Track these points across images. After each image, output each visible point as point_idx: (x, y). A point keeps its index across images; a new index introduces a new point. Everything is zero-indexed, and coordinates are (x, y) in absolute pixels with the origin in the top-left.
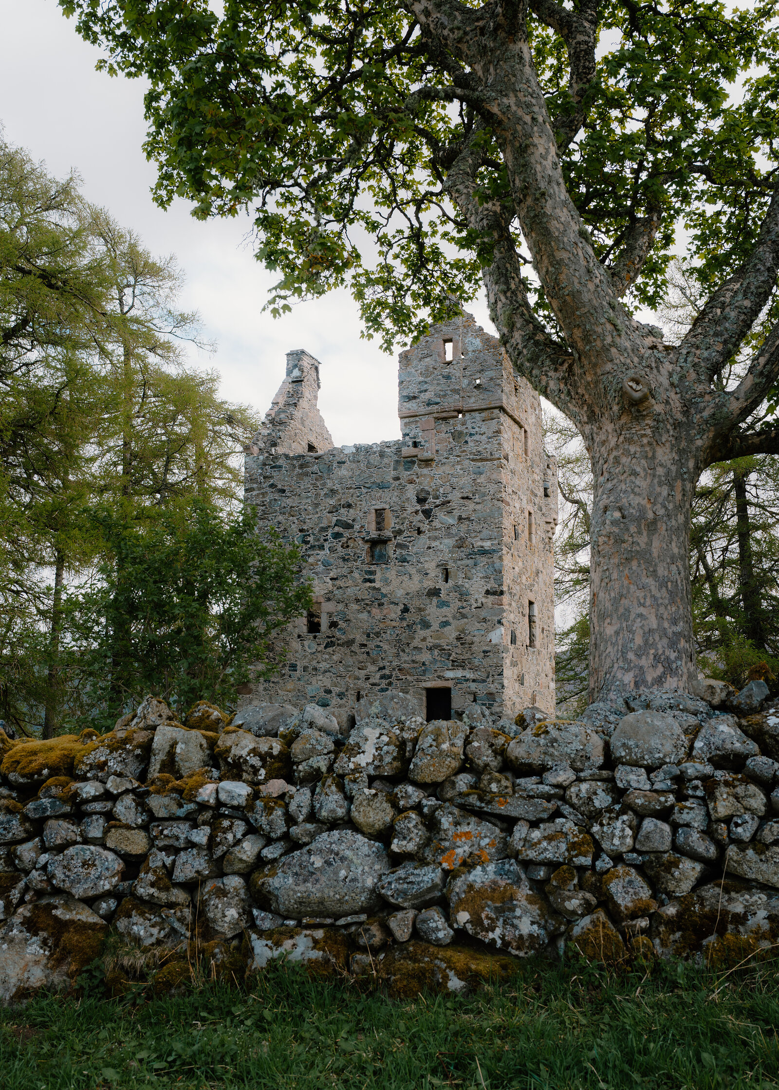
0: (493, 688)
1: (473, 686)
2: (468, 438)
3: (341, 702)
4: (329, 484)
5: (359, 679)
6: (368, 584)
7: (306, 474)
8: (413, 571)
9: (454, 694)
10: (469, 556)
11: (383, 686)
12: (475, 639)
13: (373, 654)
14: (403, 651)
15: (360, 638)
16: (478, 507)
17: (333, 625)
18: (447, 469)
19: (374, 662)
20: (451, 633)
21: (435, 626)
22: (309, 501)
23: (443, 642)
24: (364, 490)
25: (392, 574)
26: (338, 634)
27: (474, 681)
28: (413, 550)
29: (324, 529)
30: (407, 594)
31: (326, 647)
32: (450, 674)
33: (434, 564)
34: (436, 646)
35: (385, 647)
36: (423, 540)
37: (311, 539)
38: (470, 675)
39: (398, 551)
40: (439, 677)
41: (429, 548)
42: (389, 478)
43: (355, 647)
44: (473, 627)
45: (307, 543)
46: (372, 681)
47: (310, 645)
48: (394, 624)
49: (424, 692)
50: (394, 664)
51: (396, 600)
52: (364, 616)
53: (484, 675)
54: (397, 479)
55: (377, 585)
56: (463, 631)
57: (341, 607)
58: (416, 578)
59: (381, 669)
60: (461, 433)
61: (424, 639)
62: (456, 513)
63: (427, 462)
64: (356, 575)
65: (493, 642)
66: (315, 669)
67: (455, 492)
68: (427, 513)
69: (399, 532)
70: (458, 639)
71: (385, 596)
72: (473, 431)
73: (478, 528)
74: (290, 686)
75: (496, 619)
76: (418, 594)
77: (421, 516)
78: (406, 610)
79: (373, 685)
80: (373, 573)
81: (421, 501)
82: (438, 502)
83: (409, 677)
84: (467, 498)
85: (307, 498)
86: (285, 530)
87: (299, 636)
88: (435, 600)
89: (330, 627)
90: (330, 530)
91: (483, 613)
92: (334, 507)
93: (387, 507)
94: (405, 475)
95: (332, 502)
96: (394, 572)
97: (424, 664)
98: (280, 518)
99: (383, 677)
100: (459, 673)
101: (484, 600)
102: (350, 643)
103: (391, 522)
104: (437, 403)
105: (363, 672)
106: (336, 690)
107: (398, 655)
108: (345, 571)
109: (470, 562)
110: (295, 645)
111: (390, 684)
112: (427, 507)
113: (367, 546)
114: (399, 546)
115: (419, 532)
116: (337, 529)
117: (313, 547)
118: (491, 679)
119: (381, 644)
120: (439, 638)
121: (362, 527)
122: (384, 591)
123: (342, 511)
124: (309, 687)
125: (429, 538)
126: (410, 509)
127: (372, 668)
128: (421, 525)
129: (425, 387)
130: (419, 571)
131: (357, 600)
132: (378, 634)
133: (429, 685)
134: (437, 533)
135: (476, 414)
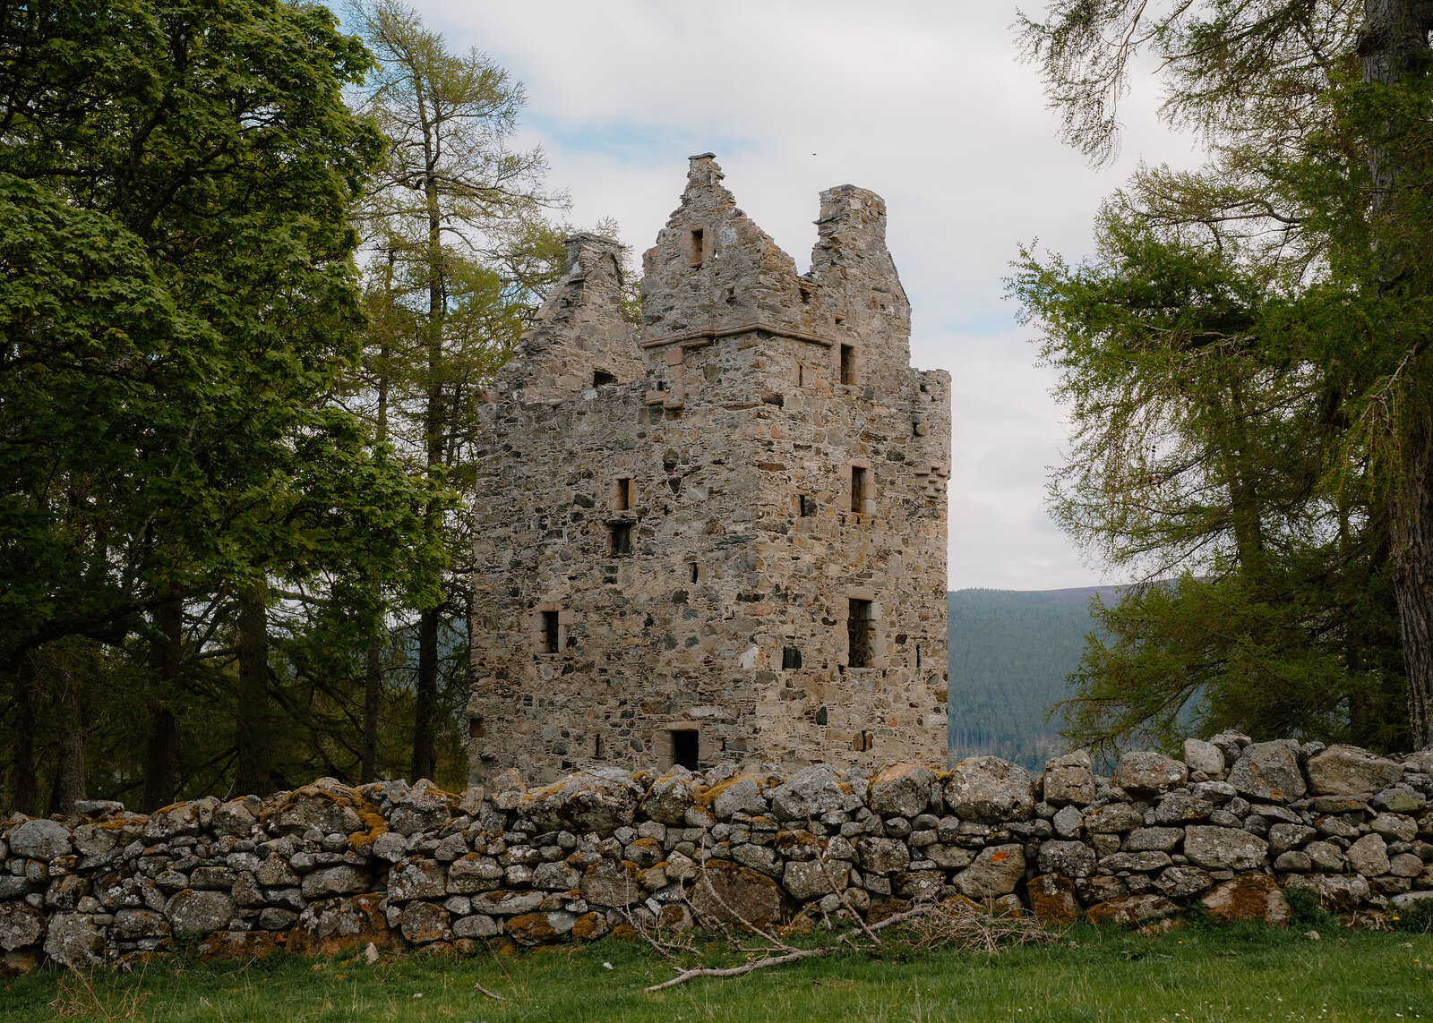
0: (745, 731)
1: (721, 727)
2: (721, 376)
3: (579, 748)
4: (568, 445)
5: (598, 717)
6: (610, 586)
7: (543, 430)
8: (658, 567)
9: (702, 739)
10: (720, 546)
11: (624, 727)
12: (726, 663)
13: (614, 682)
14: (647, 679)
15: (600, 661)
16: (733, 475)
17: (572, 642)
18: (696, 421)
19: (614, 696)
20: (698, 652)
21: (681, 644)
22: (546, 468)
23: (689, 667)
24: (606, 452)
25: (635, 571)
26: (576, 655)
27: (723, 721)
28: (659, 536)
29: (563, 508)
30: (652, 599)
31: (563, 674)
32: (696, 712)
33: (680, 557)
34: (683, 673)
35: (627, 673)
36: (670, 524)
37: (548, 522)
38: (718, 713)
39: (643, 538)
40: (686, 715)
41: (676, 534)
42: (634, 436)
43: (594, 674)
44: (725, 647)
45: (544, 527)
46: (613, 720)
47: (547, 671)
48: (637, 641)
49: (669, 736)
50: (636, 696)
51: (639, 608)
52: (604, 630)
53: (735, 713)
54: (642, 435)
55: (618, 586)
56: (711, 652)
57: (580, 616)
58: (661, 577)
59: (623, 703)
60: (714, 368)
61: (669, 663)
62: (707, 484)
63: (676, 412)
64: (596, 572)
65: (745, 667)
66: (551, 703)
67: (706, 454)
68: (675, 484)
69: (644, 512)
70: (707, 662)
71: (627, 602)
72: (727, 365)
73: (731, 505)
74: (525, 727)
75: (749, 634)
76: (663, 600)
77: (668, 489)
78: (649, 622)
79: (614, 725)
80: (613, 569)
81: (669, 467)
82: (687, 468)
83: (652, 716)
84: (719, 462)
85: (545, 463)
86: (521, 509)
87: (535, 658)
88: (681, 607)
89: (568, 646)
90: (569, 508)
91: (734, 626)
92: (573, 477)
93: (632, 476)
94: (651, 429)
95: (571, 469)
96: (637, 569)
97: (668, 698)
98: (515, 493)
99: (624, 715)
100: (706, 711)
101: (735, 608)
102: (589, 667)
103: (635, 496)
104: (683, 327)
105: (604, 708)
106: (574, 732)
107: (640, 685)
108: (583, 567)
109: (720, 554)
110: (531, 669)
111: (632, 725)
112: (675, 476)
113: (607, 533)
114: (644, 531)
115: (667, 512)
116: (577, 508)
117: (550, 534)
118: (741, 719)
119: (622, 669)
120: (685, 662)
121: (604, 505)
122: (626, 595)
123: (582, 482)
124: (546, 728)
125: (677, 520)
126: (657, 480)
127: (613, 702)
128: (667, 501)
129: (671, 302)
130: (664, 567)
131: (597, 608)
132: (619, 655)
133: (674, 726)
134: (686, 513)
135: (732, 341)
